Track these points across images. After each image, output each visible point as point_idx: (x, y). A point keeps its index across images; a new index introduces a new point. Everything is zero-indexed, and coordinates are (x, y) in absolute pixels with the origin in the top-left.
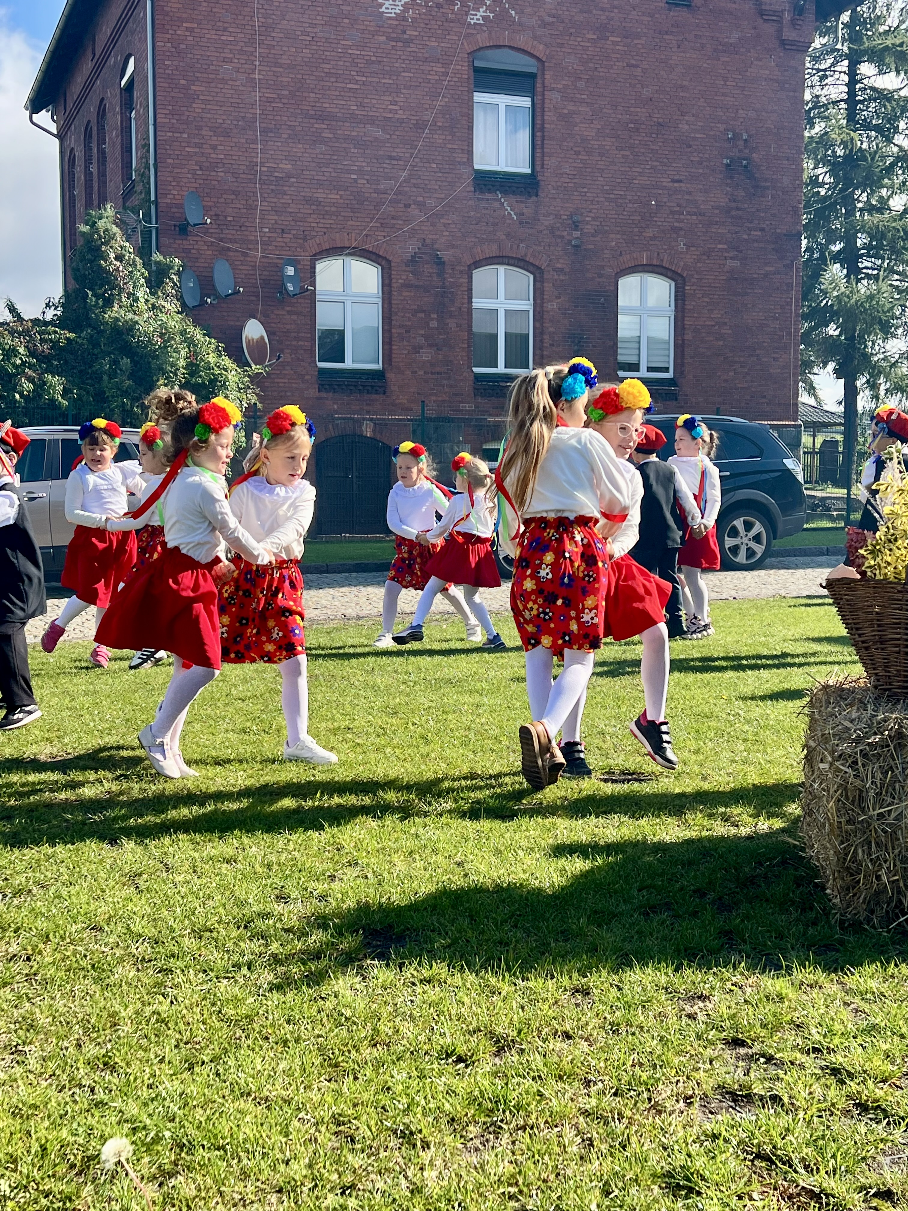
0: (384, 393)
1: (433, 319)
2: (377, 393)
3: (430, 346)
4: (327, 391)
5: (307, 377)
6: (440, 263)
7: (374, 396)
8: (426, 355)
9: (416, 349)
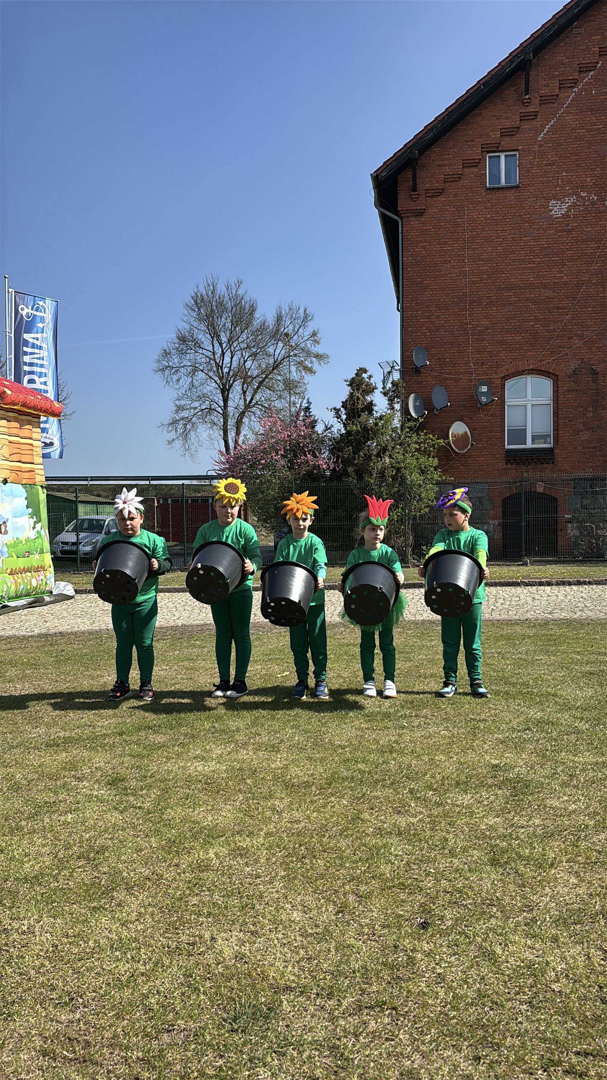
0: (553, 463)
1: (589, 411)
2: (548, 463)
3: (588, 429)
4: (512, 464)
5: (497, 456)
6: (595, 373)
7: (545, 465)
8: (584, 436)
9: (577, 432)
